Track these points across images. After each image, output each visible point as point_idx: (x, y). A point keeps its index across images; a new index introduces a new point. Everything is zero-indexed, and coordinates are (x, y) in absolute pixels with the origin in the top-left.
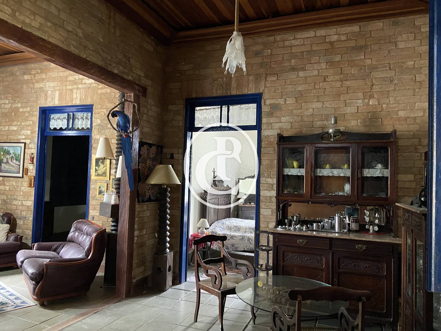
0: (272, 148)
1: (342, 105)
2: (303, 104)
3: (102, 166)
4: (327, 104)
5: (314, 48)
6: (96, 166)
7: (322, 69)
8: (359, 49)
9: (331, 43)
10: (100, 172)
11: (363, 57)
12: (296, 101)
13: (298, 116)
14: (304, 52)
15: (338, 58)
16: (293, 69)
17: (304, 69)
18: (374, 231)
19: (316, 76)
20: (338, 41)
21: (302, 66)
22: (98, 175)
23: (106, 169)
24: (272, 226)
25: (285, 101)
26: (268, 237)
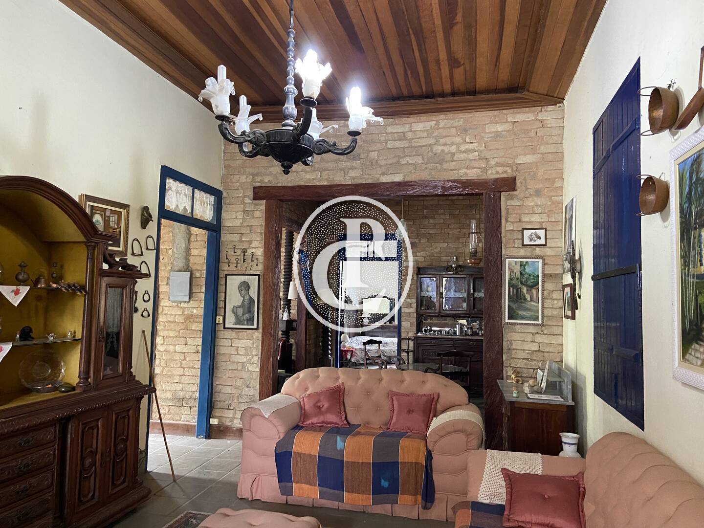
1: (461, 246)
2: (433, 244)
4: (450, 245)
7: (446, 219)
11: (474, 213)
12: (428, 241)
13: (430, 252)
15: (457, 212)
16: (425, 217)
17: (433, 218)
19: (442, 223)
20: (457, 200)
24: (411, 335)
25: (420, 240)
26: (408, 343)
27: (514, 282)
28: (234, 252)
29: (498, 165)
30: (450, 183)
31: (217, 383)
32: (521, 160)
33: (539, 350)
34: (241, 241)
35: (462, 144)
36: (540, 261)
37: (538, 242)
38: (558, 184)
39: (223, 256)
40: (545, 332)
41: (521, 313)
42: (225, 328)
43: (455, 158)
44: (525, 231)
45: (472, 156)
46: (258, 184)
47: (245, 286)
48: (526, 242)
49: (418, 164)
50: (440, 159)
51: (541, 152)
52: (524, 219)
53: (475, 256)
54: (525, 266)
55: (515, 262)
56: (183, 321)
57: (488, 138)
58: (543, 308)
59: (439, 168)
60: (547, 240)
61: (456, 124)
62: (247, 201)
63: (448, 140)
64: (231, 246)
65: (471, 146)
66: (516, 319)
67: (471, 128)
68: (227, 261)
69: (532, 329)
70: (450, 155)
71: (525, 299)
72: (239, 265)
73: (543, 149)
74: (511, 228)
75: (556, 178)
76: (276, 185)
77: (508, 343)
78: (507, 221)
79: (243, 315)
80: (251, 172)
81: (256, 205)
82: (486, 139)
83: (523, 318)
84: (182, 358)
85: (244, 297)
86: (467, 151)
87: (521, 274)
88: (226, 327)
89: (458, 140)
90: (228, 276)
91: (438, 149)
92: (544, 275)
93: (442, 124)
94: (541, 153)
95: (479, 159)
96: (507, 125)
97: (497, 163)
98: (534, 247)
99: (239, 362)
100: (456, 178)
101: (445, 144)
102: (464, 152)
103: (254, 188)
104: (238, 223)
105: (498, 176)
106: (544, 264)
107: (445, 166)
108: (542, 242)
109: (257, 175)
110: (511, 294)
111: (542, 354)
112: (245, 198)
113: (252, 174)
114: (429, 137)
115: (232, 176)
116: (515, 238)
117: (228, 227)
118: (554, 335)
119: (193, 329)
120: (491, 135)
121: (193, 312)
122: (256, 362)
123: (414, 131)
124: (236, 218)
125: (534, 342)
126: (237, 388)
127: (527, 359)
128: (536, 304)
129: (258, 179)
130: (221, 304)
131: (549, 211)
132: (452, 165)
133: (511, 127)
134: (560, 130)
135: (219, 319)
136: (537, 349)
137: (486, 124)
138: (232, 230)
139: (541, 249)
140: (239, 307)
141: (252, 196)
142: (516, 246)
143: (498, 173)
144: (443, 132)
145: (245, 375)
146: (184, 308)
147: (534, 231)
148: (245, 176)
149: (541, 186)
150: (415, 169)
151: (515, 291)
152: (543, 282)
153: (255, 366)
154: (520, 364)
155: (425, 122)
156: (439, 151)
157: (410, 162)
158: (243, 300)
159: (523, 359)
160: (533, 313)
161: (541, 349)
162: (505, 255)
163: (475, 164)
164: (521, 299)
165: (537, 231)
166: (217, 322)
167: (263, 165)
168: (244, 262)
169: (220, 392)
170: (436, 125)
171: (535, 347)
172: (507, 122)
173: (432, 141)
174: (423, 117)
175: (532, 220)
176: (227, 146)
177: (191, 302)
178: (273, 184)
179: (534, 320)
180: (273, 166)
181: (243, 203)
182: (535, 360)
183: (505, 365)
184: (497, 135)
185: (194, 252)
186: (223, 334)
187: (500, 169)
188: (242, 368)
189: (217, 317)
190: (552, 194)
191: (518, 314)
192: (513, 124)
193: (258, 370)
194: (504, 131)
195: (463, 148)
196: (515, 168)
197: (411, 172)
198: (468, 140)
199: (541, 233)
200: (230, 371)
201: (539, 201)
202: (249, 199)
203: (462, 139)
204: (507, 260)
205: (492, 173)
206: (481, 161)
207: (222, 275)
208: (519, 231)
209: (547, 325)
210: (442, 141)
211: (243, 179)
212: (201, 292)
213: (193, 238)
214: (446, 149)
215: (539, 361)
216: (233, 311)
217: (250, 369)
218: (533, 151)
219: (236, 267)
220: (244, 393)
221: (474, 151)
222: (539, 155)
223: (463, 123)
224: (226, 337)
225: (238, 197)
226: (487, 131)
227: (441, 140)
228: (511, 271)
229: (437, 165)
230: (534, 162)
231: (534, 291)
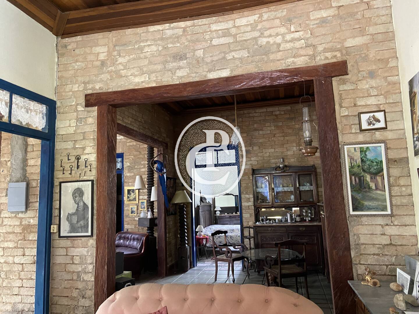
0: (247, 177)
1: (285, 150)
2: (263, 150)
3: (132, 194)
4: (277, 150)
5: (267, 118)
6: (128, 194)
7: (272, 130)
8: (291, 119)
9: (276, 115)
10: (131, 198)
11: (294, 124)
12: (259, 148)
13: (261, 157)
14: (261, 120)
15: (280, 124)
16: (256, 130)
17: (262, 130)
18: (309, 220)
19: (269, 134)
20: (279, 114)
21: (261, 128)
22: (130, 200)
23: (136, 196)
24: (251, 224)
25: (253, 148)
26: (249, 230)
27: (356, 170)
28: (69, 160)
29: (325, 50)
30: (278, 74)
31: (54, 294)
32: (350, 43)
33: (391, 244)
34: (75, 148)
35: (287, 33)
36: (383, 145)
37: (378, 125)
38: (392, 64)
39: (57, 164)
40: (396, 223)
41: (366, 203)
42: (60, 237)
43: (281, 49)
44: (362, 115)
45: (298, 44)
46: (89, 92)
47: (79, 193)
48: (365, 126)
49: (245, 57)
50: (266, 51)
51: (370, 33)
52: (359, 103)
53: (311, 145)
54: (366, 151)
55: (355, 149)
56: (21, 232)
57: (313, 25)
58: (391, 196)
59: (266, 59)
60: (387, 123)
61: (279, 15)
62: (80, 108)
63: (272, 32)
64: (65, 153)
65: (297, 35)
66: (362, 211)
67: (295, 17)
68: (62, 168)
69: (380, 221)
70: (275, 46)
71: (370, 188)
72: (73, 172)
73: (372, 30)
74: (346, 114)
75: (389, 58)
76: (106, 91)
77: (355, 237)
78: (341, 107)
79: (78, 222)
80: (83, 81)
81: (88, 112)
82: (311, 27)
83: (369, 209)
84: (20, 269)
85: (78, 204)
86: (293, 40)
87: (362, 161)
88: (61, 235)
89: (283, 30)
90: (62, 184)
91: (263, 41)
92: (388, 160)
93: (265, 16)
94: (371, 35)
95: (306, 46)
96: (332, 10)
97: (325, 48)
98: (373, 131)
99: (74, 272)
100: (283, 68)
101: (270, 36)
102: (290, 41)
103: (86, 96)
104: (72, 130)
105: (327, 62)
106: (387, 149)
107: (272, 57)
108: (382, 125)
109: (88, 83)
110: (354, 183)
111: (394, 248)
112: (78, 106)
113: (84, 83)
114: (254, 31)
115: (65, 86)
116: (352, 123)
117: (62, 135)
118: (406, 226)
119: (30, 239)
120: (316, 22)
121: (29, 222)
122: (91, 271)
123: (238, 26)
124: (70, 126)
125: (384, 234)
126: (73, 298)
127: (378, 255)
128: (383, 193)
129: (90, 86)
130: (56, 213)
131: (387, 92)
132: (279, 55)
133: (337, 12)
134: (387, 10)
135: (54, 228)
136: (388, 242)
137: (310, 12)
138: (66, 138)
139: (381, 133)
140: (73, 214)
141: (84, 104)
142: (353, 131)
143: (327, 58)
144: (266, 24)
145: (80, 285)
146: (21, 219)
147: (372, 114)
148: (77, 85)
149: (374, 67)
150: (241, 63)
151: (357, 180)
152: (388, 168)
153: (90, 275)
154: (371, 260)
155: (248, 16)
156: (265, 43)
157: (236, 56)
158: (78, 207)
159: (374, 254)
160: (380, 203)
161: (393, 243)
162: (342, 142)
163: (302, 52)
164: (365, 188)
165: (375, 114)
166: (52, 231)
167: (94, 74)
168: (78, 168)
169: (56, 304)
170: (259, 18)
171: (385, 240)
172: (332, 7)
173: (256, 34)
174: (246, 12)
175: (369, 103)
176: (60, 59)
177: (28, 212)
178: (104, 90)
179: (383, 210)
180: (103, 73)
181: (76, 111)
182: (386, 255)
183: (354, 262)
184: (323, 21)
185: (31, 162)
186: (58, 243)
187: (329, 55)
188: (78, 278)
189: (52, 226)
190: (386, 74)
191: (363, 204)
192: (338, 8)
193: (93, 279)
194: (330, 16)
195: (288, 37)
196: (344, 52)
197: (237, 66)
198: (293, 29)
199: (380, 116)
200: (66, 282)
201: (373, 83)
202: (82, 106)
203: (287, 29)
204: (346, 147)
205: (321, 60)
206: (308, 48)
207: (56, 183)
208: (355, 116)
209: (397, 215)
210: (267, 33)
211: (76, 88)
212: (36, 202)
213: (29, 149)
214: (271, 40)
215: (391, 256)
216: (68, 219)
217: (85, 278)
218: (362, 32)
219: (71, 174)
220: (80, 304)
221: (299, 39)
222: (369, 37)
223: (287, 13)
224: (60, 246)
225: (71, 105)
226: (312, 18)
227: (265, 32)
228: (351, 158)
229: (263, 56)
230: (365, 44)
231: (379, 179)
